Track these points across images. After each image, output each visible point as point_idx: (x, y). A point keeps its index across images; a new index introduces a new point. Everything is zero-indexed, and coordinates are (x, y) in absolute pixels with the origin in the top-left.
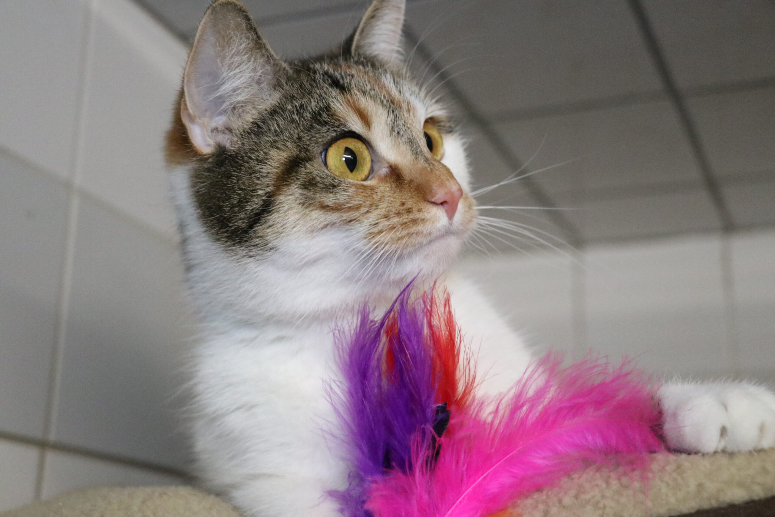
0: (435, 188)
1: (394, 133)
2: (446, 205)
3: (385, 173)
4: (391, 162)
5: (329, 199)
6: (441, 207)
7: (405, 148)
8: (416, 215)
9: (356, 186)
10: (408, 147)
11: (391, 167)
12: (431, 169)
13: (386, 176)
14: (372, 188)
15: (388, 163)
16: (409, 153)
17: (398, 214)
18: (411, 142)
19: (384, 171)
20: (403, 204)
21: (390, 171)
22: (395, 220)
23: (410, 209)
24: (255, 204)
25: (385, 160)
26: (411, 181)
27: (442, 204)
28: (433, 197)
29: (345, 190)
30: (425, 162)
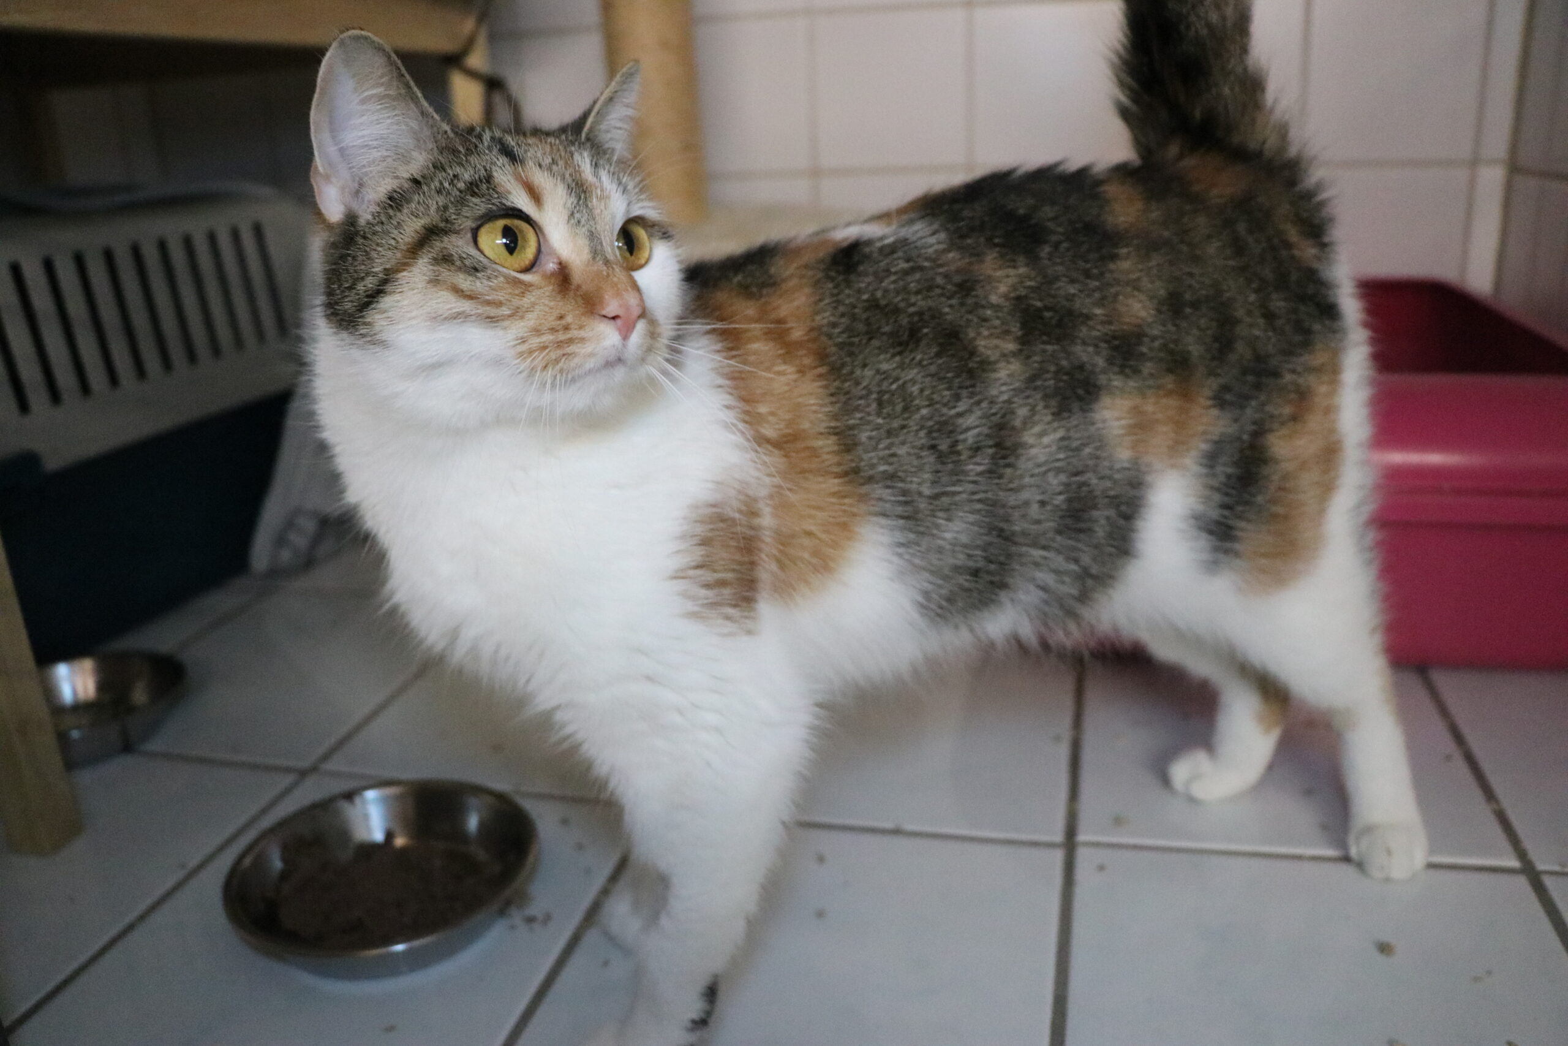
0: (607, 297)
1: (572, 221)
2: (619, 322)
3: (552, 270)
4: (562, 259)
5: (464, 282)
6: (612, 322)
7: (583, 243)
8: (574, 333)
9: (506, 277)
10: (587, 242)
11: (560, 264)
12: (608, 274)
13: (553, 274)
14: (528, 286)
15: (558, 258)
16: (586, 250)
17: (553, 330)
18: (592, 236)
19: (551, 266)
20: (561, 317)
21: (559, 269)
22: (548, 338)
23: (569, 325)
24: (370, 283)
25: (556, 254)
26: (579, 287)
27: (614, 318)
28: (603, 309)
29: (489, 278)
30: (604, 266)
